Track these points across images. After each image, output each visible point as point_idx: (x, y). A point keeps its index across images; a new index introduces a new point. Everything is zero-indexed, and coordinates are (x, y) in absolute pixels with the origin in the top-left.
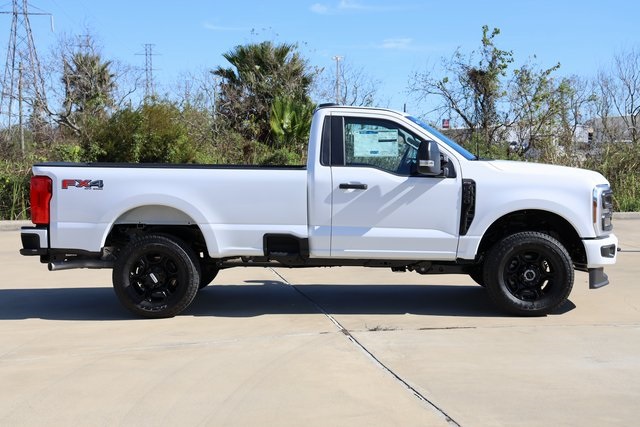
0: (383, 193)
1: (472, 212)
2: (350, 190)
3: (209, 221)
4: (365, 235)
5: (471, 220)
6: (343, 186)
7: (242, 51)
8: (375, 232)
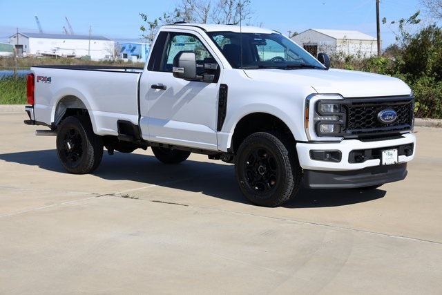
0: (175, 93)
1: (225, 113)
2: (158, 90)
3: (92, 109)
4: (165, 126)
5: (224, 118)
6: (154, 87)
8: (172, 124)
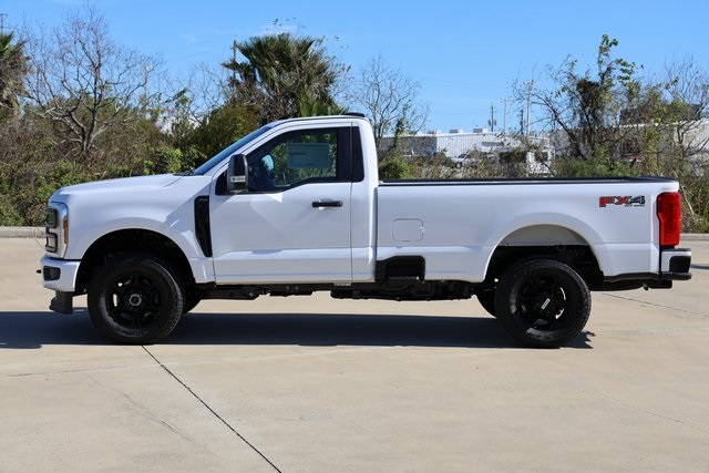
7: (260, 43)
